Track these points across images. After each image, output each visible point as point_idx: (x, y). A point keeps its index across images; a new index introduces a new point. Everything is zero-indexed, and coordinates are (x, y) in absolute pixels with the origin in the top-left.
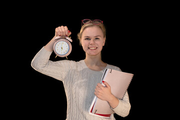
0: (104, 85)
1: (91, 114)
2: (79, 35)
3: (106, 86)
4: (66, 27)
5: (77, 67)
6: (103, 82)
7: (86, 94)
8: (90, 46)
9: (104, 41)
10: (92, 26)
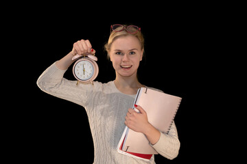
0: (137, 111)
1: (120, 152)
2: (106, 47)
3: (140, 112)
4: (88, 41)
5: (103, 89)
6: (136, 106)
7: (114, 125)
8: (123, 64)
9: (142, 54)
10: (125, 35)
